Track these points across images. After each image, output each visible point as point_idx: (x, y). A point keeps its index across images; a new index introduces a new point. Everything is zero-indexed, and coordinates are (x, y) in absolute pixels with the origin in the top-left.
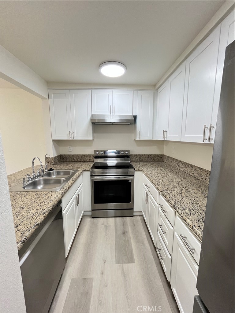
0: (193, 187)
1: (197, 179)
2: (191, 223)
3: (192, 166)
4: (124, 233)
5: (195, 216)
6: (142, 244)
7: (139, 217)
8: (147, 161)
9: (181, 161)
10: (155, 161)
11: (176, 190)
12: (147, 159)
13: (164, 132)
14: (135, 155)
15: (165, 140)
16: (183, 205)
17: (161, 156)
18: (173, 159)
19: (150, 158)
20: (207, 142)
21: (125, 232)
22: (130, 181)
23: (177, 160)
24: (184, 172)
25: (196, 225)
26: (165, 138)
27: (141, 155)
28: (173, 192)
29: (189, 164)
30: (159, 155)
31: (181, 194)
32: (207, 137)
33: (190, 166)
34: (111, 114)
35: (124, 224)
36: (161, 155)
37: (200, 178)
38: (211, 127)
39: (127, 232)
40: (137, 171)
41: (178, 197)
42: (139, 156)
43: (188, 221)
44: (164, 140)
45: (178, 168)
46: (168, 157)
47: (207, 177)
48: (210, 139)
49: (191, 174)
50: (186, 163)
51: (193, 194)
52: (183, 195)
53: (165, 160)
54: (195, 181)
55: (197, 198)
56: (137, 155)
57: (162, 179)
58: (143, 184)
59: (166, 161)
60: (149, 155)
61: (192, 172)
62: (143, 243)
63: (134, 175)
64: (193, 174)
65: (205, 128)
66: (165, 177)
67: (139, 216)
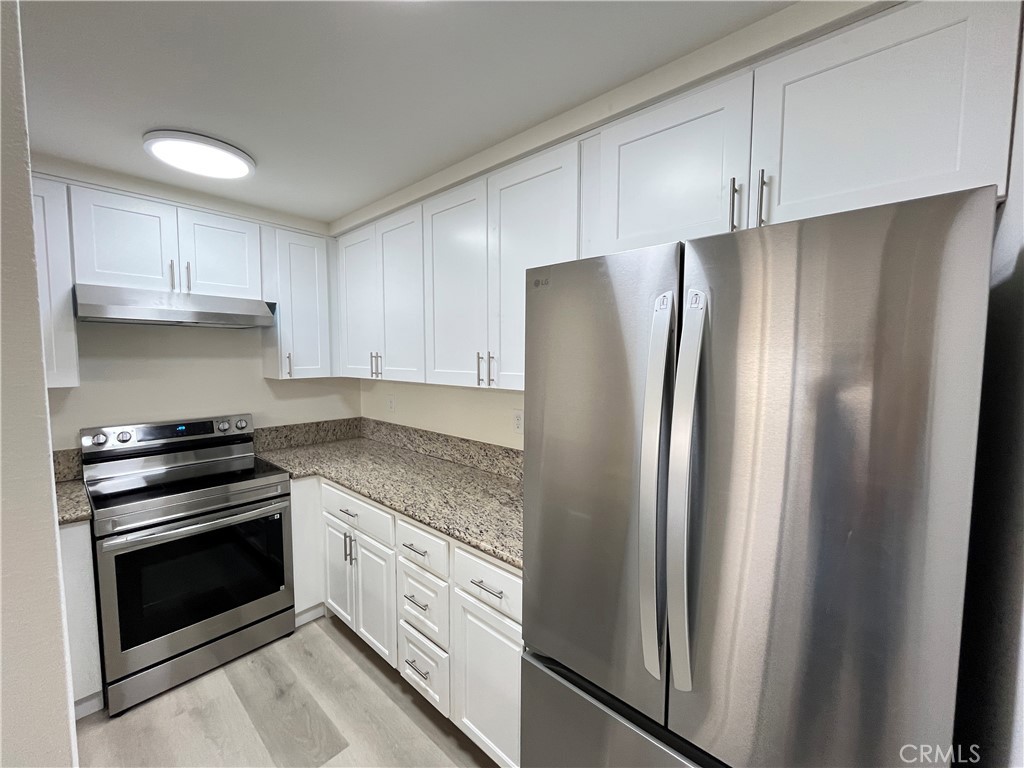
0: (463, 484)
1: (461, 466)
2: (489, 547)
3: (447, 439)
4: (281, 694)
5: (490, 533)
6: (351, 690)
7: (315, 625)
8: (314, 443)
9: (416, 431)
10: (338, 440)
11: (433, 498)
12: (312, 436)
13: (372, 357)
14: (270, 428)
15: (379, 378)
16: (462, 522)
17: (356, 423)
18: (393, 428)
19: (322, 434)
20: (484, 385)
21: (284, 688)
22: (277, 517)
23: (405, 429)
24: (428, 456)
25: (497, 544)
26: (377, 374)
27: (291, 428)
28: (431, 505)
29: (439, 435)
30: (349, 420)
31: (447, 503)
32: (484, 376)
33: (441, 439)
34: (177, 290)
35: (270, 669)
36: (356, 419)
37: (467, 462)
38: (490, 357)
39: (290, 686)
40: (298, 477)
41: (446, 510)
42: (285, 432)
43: (483, 545)
44: (374, 377)
45: (411, 448)
46: (379, 423)
47: (481, 458)
48: (490, 380)
49: (446, 458)
50: (432, 433)
51: (469, 497)
52: (453, 504)
53: (368, 432)
54: (460, 472)
55: (478, 503)
56: (277, 429)
57: (388, 482)
58: (325, 513)
59: (373, 433)
60: (318, 424)
61: (447, 453)
62: (354, 686)
63: (289, 494)
64: (450, 455)
65: (479, 358)
66: (395, 478)
67: (314, 620)
